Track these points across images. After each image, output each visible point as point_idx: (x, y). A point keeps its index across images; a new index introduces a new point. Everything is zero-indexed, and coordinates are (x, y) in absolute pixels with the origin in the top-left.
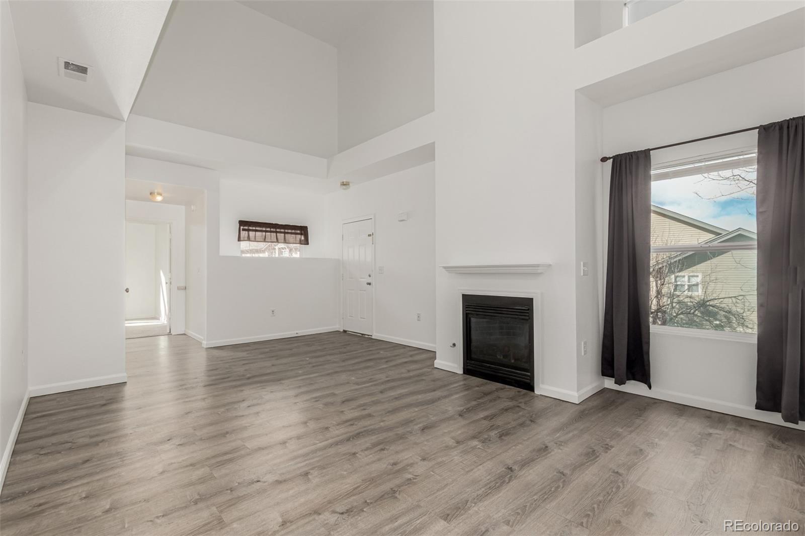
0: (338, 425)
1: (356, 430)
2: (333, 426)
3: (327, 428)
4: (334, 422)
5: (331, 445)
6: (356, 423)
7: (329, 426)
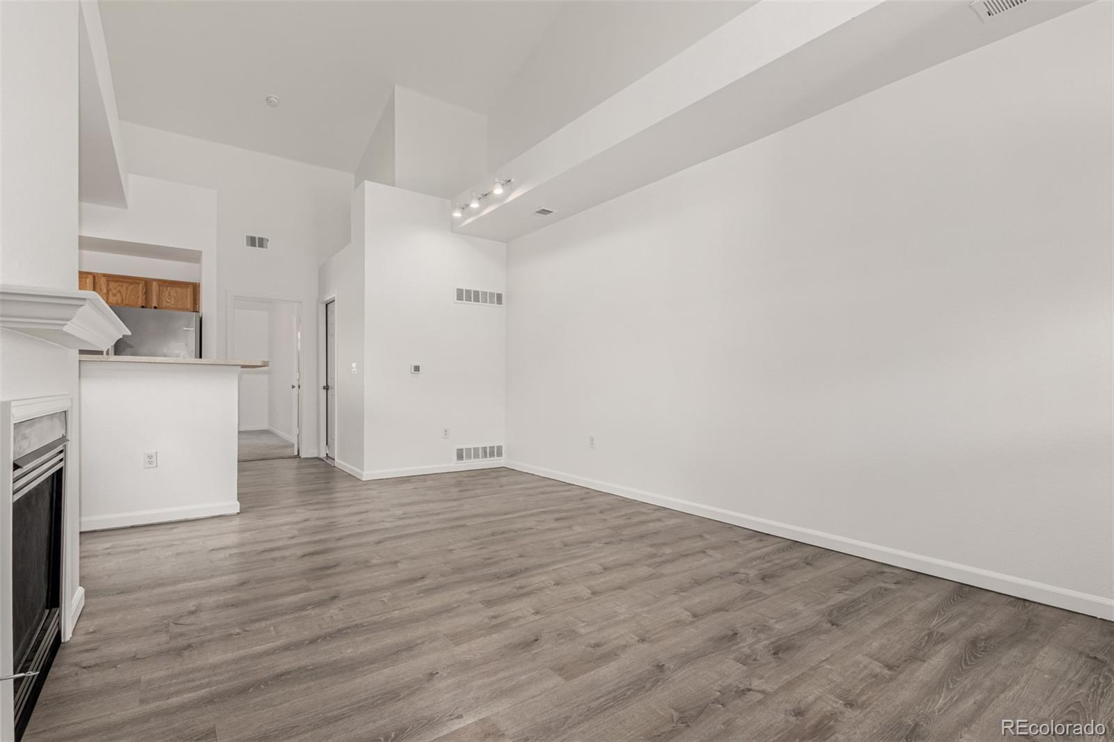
0: (543, 588)
1: (517, 580)
2: (549, 587)
3: (557, 584)
4: (548, 592)
5: (547, 565)
6: (515, 590)
7: (555, 587)
